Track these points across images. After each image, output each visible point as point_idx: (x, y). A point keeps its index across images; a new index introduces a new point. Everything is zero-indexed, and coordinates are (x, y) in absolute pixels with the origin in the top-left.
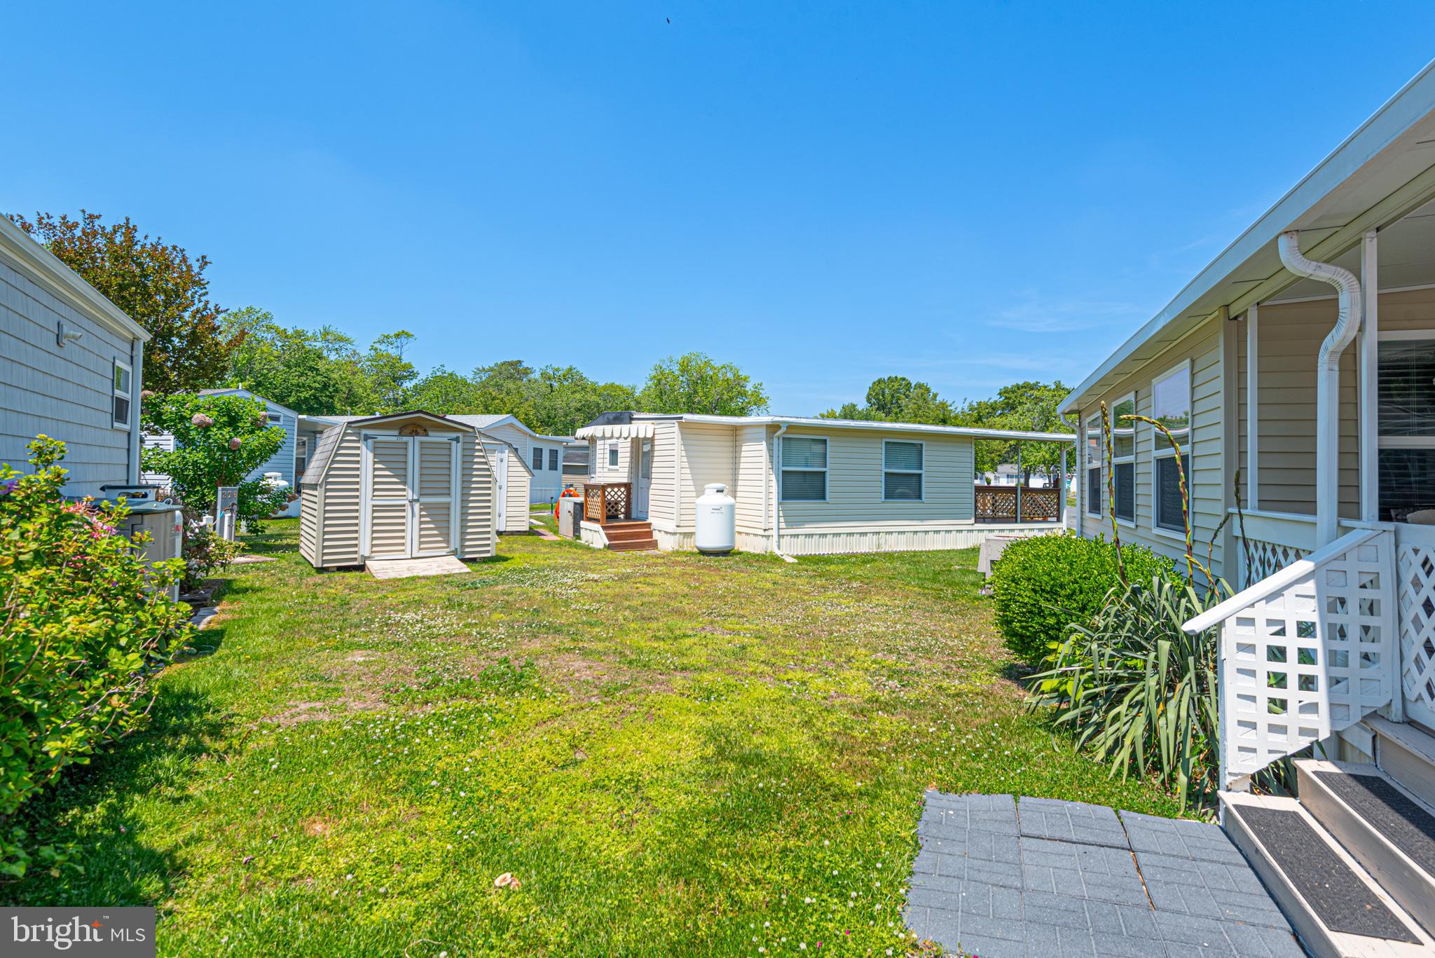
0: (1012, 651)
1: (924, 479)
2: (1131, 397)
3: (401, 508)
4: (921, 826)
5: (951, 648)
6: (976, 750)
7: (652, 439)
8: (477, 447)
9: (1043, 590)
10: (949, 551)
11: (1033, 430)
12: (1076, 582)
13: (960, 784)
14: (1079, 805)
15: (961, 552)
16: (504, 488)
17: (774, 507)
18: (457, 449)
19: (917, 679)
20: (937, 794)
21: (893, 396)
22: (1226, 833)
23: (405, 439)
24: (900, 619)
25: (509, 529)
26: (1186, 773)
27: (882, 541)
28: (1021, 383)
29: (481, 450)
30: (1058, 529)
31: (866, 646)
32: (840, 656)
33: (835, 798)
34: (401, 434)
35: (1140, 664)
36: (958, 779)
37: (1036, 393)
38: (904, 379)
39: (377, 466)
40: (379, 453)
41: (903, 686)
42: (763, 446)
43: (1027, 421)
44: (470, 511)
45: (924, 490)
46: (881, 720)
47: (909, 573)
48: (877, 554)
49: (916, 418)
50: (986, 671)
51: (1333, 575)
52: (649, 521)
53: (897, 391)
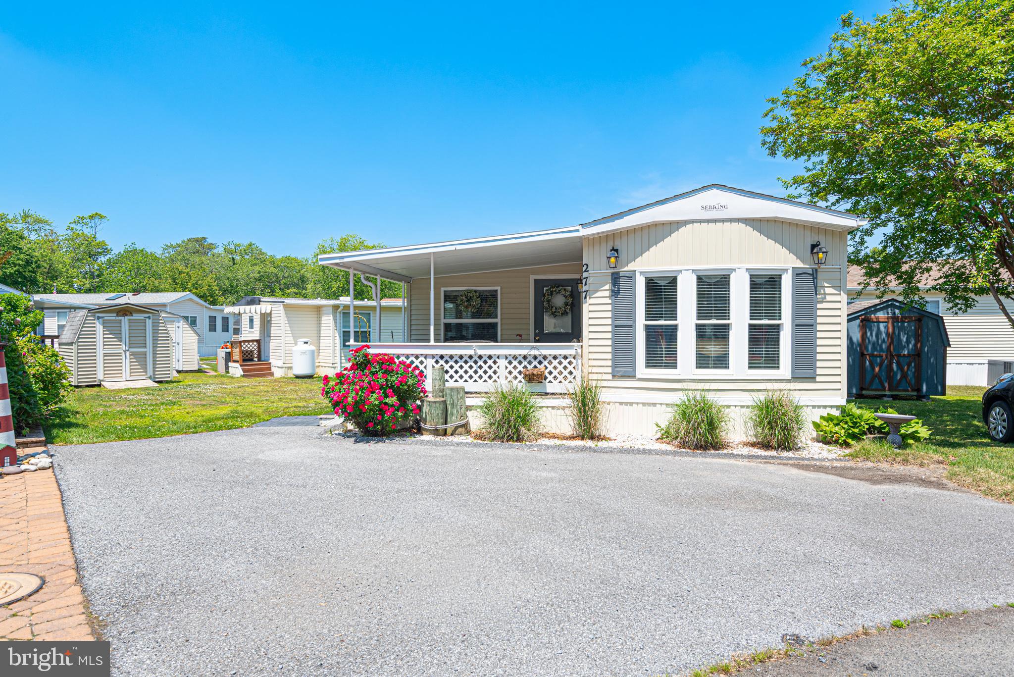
3: (119, 354)
7: (270, 314)
8: (161, 321)
16: (181, 344)
17: (338, 352)
18: (149, 323)
23: (120, 318)
25: (184, 369)
29: (163, 323)
34: (117, 316)
39: (105, 332)
40: (106, 325)
42: (331, 317)
44: (158, 356)
52: (270, 362)
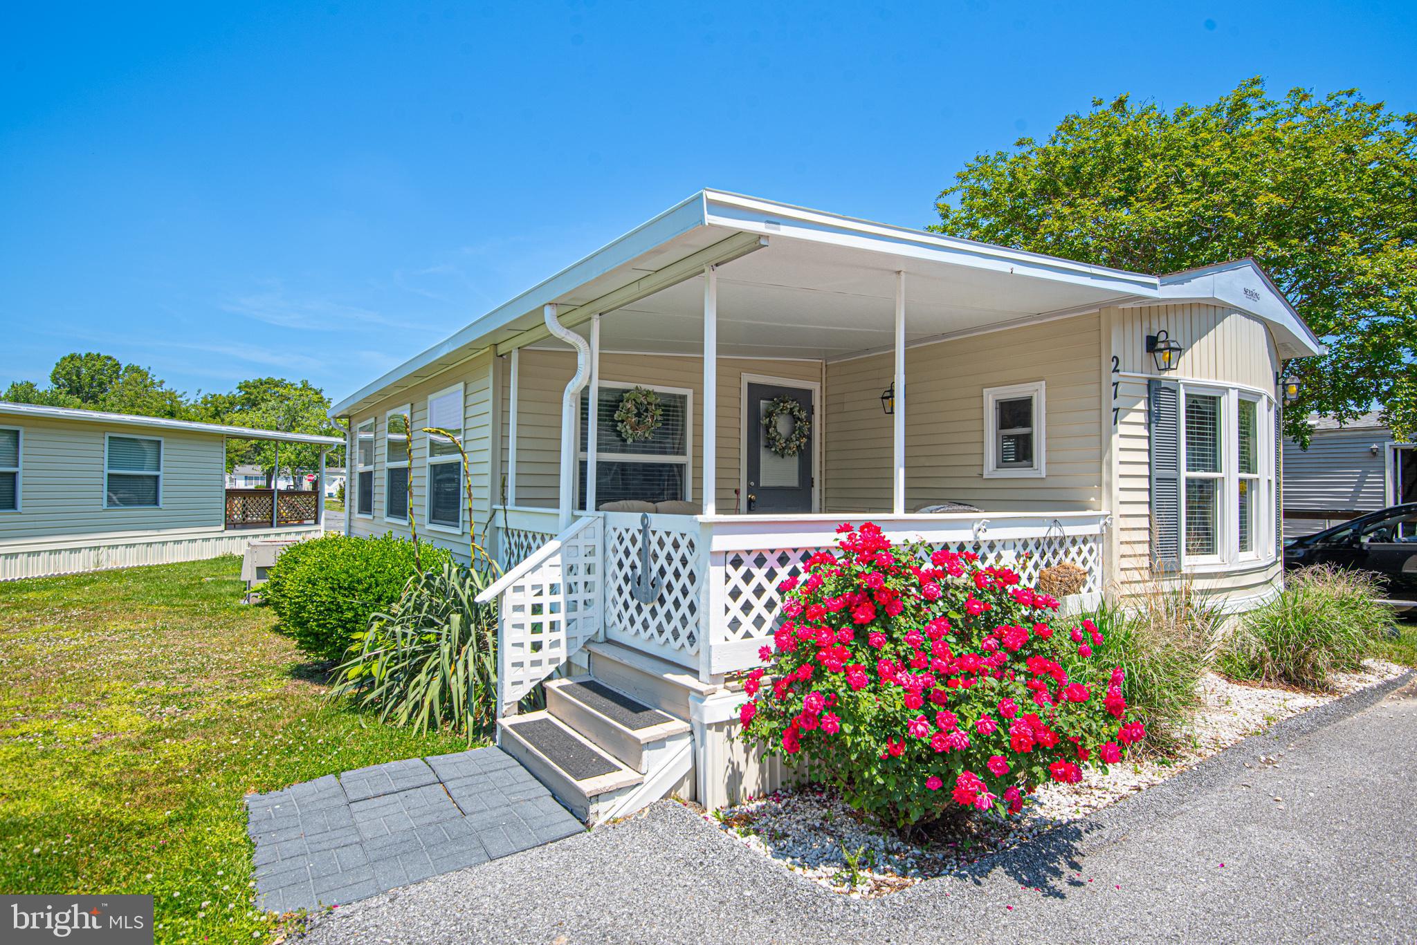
0: (302, 651)
1: (162, 482)
2: (405, 411)
4: (251, 828)
5: (227, 662)
6: (290, 747)
9: (340, 587)
10: (194, 562)
11: (278, 429)
12: (372, 576)
13: (280, 780)
14: (393, 763)
15: (208, 562)
19: (198, 699)
20: (258, 796)
21: (93, 378)
22: (502, 749)
24: (153, 643)
26: (472, 715)
27: (103, 557)
28: (264, 378)
30: (317, 533)
31: (119, 678)
32: (88, 694)
33: (140, 835)
35: (433, 637)
36: (277, 776)
37: (281, 391)
38: (110, 358)
41: (185, 708)
43: (271, 419)
45: (161, 494)
46: (168, 748)
47: (149, 591)
48: (95, 573)
49: (132, 407)
50: (274, 676)
51: (572, 549)
53: (100, 372)
